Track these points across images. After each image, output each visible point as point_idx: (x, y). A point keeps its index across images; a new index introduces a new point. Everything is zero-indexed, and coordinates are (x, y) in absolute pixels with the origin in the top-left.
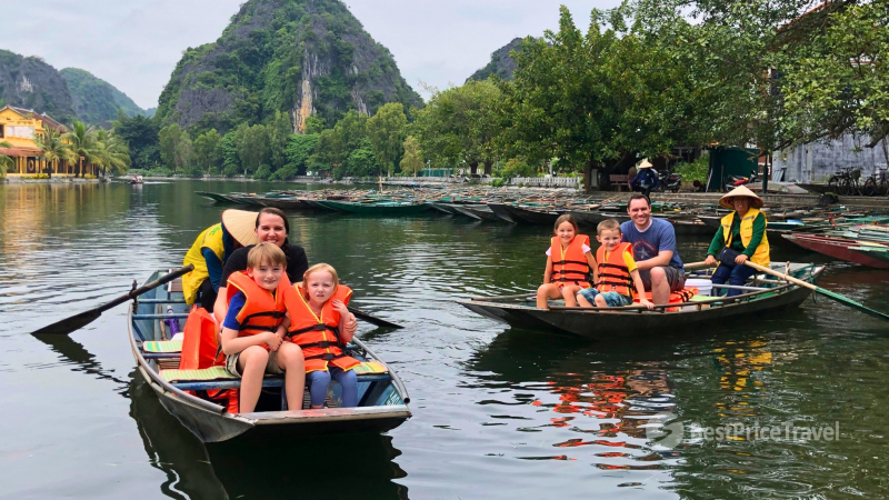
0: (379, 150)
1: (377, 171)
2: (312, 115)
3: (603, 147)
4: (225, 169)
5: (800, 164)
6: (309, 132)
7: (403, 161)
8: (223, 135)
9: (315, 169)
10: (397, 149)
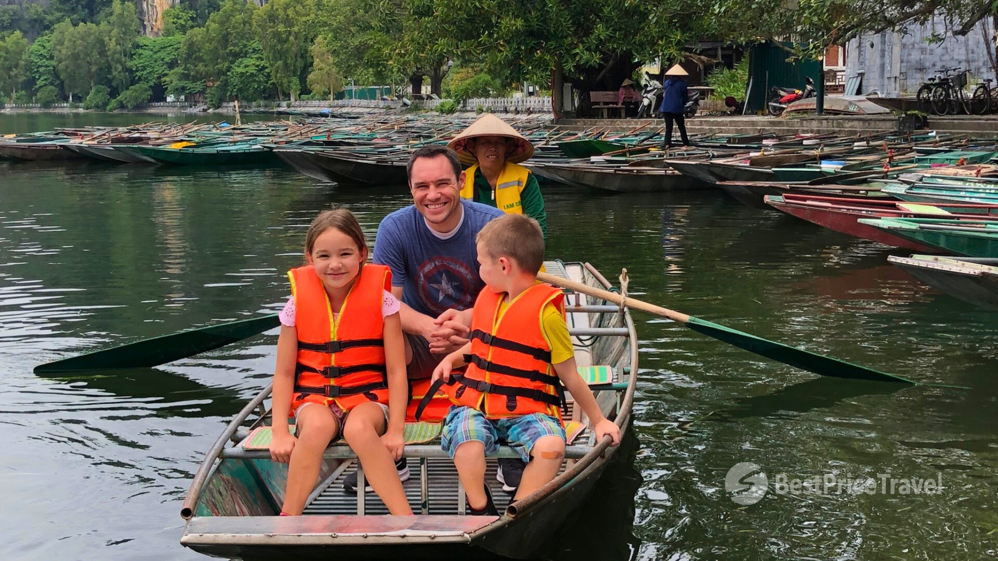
0: (275, 59)
1: (273, 93)
2: (173, 7)
3: (576, 46)
4: (39, 95)
5: (883, 66)
6: (168, 33)
7: (311, 77)
8: (33, 41)
9: (179, 91)
10: (303, 56)
